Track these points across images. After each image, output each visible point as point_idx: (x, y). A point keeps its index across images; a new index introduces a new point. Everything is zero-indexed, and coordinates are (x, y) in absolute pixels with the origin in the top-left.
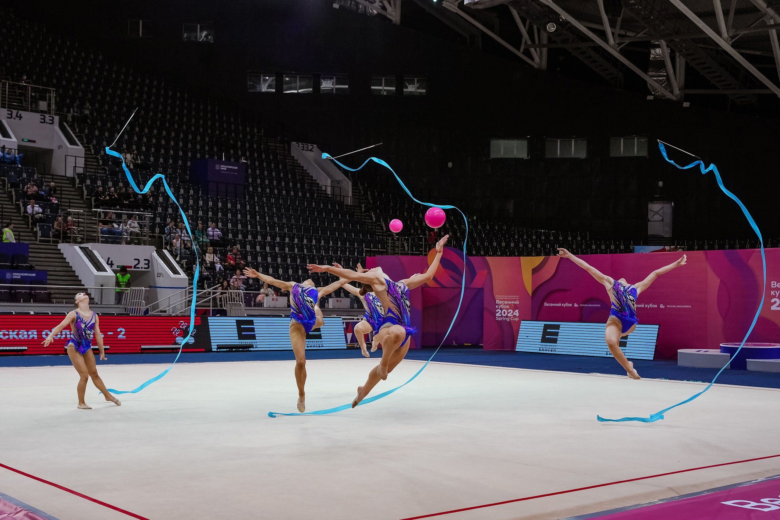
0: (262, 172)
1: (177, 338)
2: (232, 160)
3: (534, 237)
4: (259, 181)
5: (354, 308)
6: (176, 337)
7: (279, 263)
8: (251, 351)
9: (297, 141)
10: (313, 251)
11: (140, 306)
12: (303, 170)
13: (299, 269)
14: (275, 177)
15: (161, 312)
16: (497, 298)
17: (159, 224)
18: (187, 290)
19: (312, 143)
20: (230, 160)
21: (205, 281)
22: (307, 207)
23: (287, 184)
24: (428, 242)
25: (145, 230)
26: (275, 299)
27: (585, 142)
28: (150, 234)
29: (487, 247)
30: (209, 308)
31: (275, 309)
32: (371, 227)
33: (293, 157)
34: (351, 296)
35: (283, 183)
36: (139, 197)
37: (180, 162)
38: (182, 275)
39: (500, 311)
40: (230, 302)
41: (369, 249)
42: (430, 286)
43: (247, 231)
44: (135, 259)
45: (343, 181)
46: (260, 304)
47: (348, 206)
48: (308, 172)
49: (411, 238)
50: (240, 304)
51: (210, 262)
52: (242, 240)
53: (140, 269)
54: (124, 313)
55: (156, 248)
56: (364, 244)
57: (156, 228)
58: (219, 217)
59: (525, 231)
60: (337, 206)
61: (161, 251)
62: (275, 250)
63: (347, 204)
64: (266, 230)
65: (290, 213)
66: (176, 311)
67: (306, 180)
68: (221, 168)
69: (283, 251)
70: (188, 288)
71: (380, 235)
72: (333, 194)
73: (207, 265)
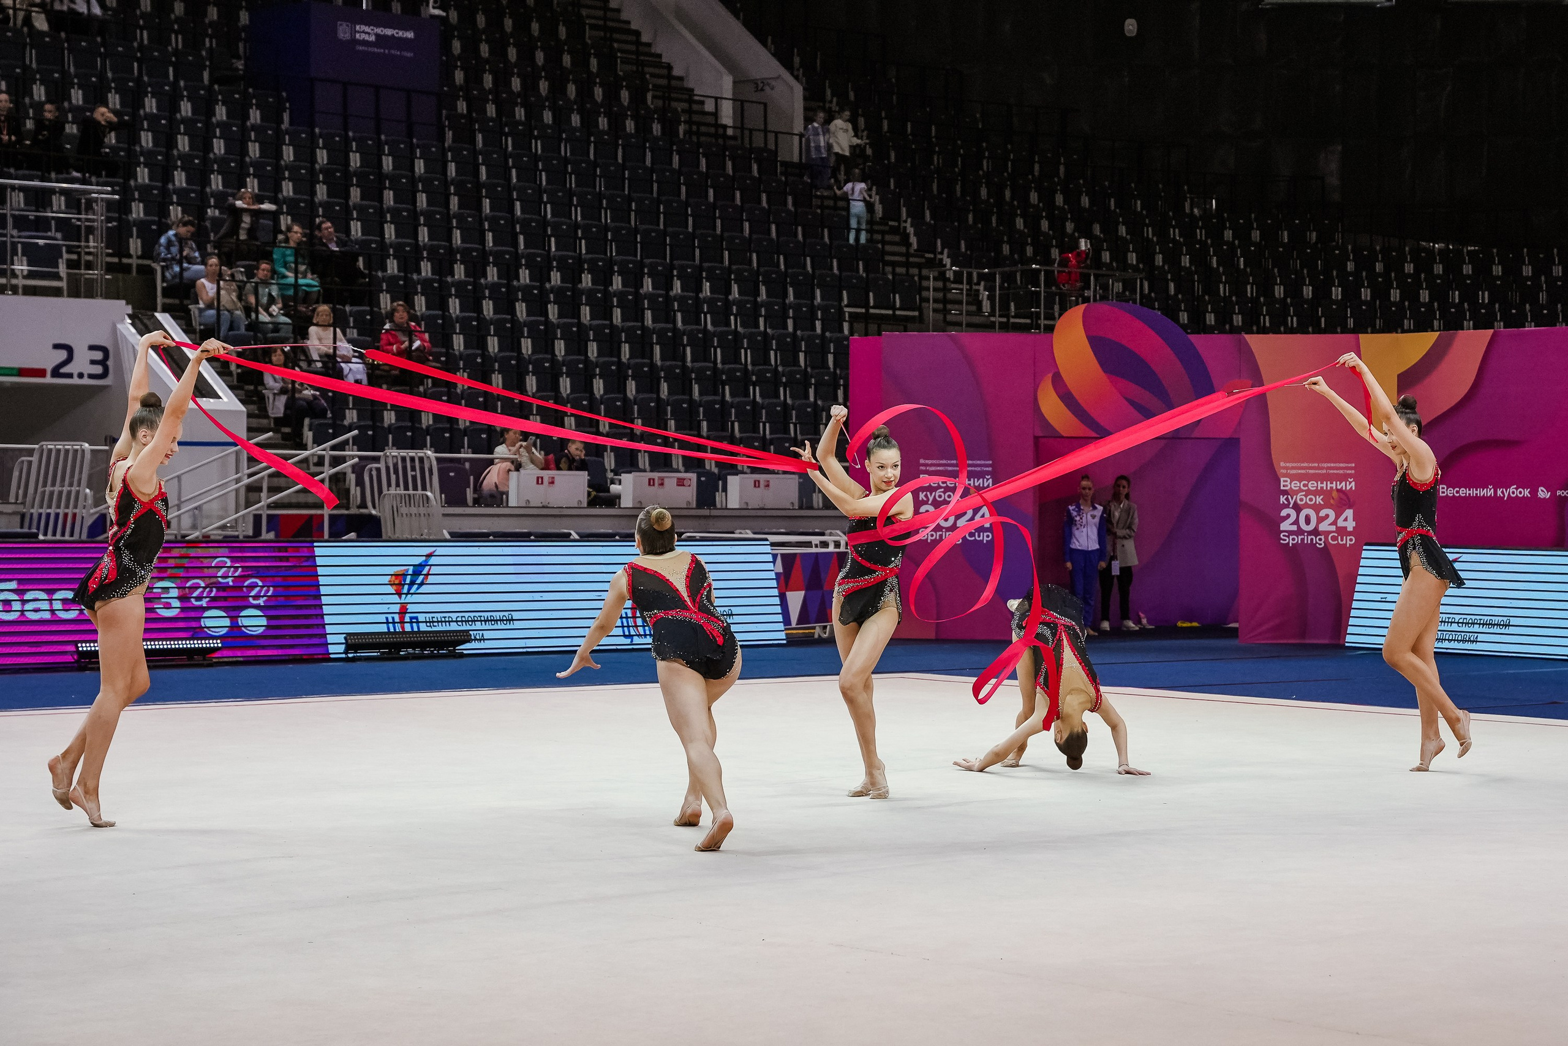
0: (498, 50)
1: (207, 614)
2: (396, 7)
3: (1409, 268)
4: (488, 80)
5: (811, 508)
6: (204, 611)
7: (560, 358)
8: (462, 656)
10: (675, 315)
11: (76, 507)
12: (638, 43)
13: (626, 378)
14: (544, 68)
16: (1284, 471)
17: (142, 225)
18: (241, 449)
20: (388, 9)
21: (307, 421)
22: (652, 170)
23: (585, 92)
24: (1058, 287)
25: (91, 244)
26: (546, 480)
28: (109, 259)
29: (1255, 301)
30: (319, 512)
31: (546, 512)
35: (572, 90)
37: (213, 13)
38: (225, 399)
39: (1293, 513)
40: (393, 492)
41: (863, 310)
43: (451, 251)
44: (57, 346)
45: (769, 81)
46: (497, 498)
47: (793, 164)
48: (657, 49)
49: (1002, 274)
50: (427, 497)
51: (322, 354)
52: (434, 281)
53: (75, 381)
54: (19, 530)
55: (130, 307)
56: (845, 292)
57: (131, 240)
58: (351, 203)
59: (1378, 248)
60: (755, 167)
61: (149, 319)
62: (546, 315)
63: (788, 160)
64: (516, 244)
65: (598, 190)
66: (205, 522)
67: (648, 76)
68: (358, 36)
69: (573, 318)
70: (247, 444)
71: (900, 264)
72: (740, 125)
73: (313, 365)
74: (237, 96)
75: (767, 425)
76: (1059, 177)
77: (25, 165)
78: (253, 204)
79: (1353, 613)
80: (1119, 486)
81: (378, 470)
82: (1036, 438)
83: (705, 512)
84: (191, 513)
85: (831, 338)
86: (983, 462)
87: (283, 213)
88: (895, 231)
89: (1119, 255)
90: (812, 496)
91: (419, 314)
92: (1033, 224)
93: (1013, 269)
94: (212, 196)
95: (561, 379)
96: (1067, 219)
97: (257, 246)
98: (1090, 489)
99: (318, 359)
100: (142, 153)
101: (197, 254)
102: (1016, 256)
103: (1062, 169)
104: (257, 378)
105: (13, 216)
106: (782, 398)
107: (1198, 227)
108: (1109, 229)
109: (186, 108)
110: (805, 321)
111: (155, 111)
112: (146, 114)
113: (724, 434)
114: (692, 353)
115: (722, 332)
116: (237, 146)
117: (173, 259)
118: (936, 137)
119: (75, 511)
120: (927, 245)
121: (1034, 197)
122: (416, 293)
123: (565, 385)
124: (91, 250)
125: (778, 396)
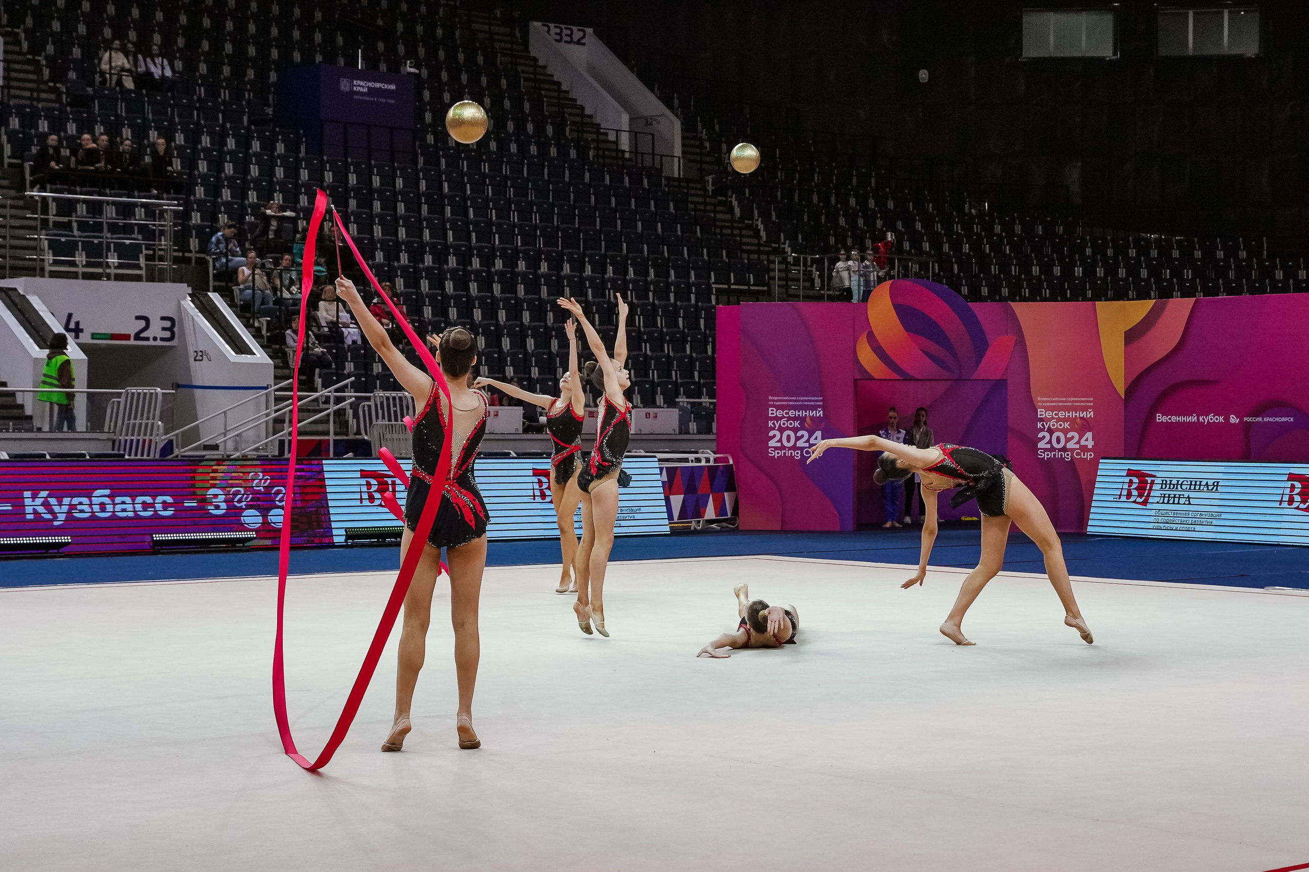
0: (457, 97)
2: (383, 67)
3: (1132, 253)
5: (688, 433)
6: (242, 510)
7: (502, 323)
9: (545, 19)
10: (587, 292)
11: (151, 435)
12: (559, 91)
13: (550, 338)
15: (206, 447)
16: (1041, 404)
17: (199, 229)
18: (270, 392)
19: (583, 23)
20: (376, 67)
21: (317, 371)
22: (570, 184)
25: (163, 243)
27: (1257, 15)
28: (175, 254)
29: (1017, 277)
30: (326, 438)
31: (492, 437)
32: (729, 231)
33: (535, 60)
34: (681, 404)
35: (511, 126)
37: (251, 74)
38: (258, 355)
39: (1047, 435)
40: (380, 423)
41: (726, 287)
42: (877, 377)
43: (422, 245)
44: (138, 318)
45: (659, 119)
47: (674, 179)
48: (572, 95)
52: (408, 267)
53: (151, 343)
54: (111, 452)
55: (190, 289)
56: (712, 273)
57: (191, 239)
58: (349, 211)
59: (1109, 238)
60: (645, 181)
61: (204, 297)
62: (492, 292)
63: (669, 175)
64: (469, 240)
65: (530, 199)
66: (243, 446)
67: (566, 115)
68: (355, 88)
69: (512, 293)
70: (273, 388)
71: (753, 252)
72: (635, 150)
73: (322, 330)
74: (267, 134)
75: (655, 372)
76: (871, 187)
77: (116, 186)
78: (279, 212)
79: (1092, 510)
80: (919, 415)
81: (369, 406)
82: (856, 381)
84: (234, 439)
85: (702, 307)
86: (816, 398)
87: (300, 219)
88: (749, 227)
89: (916, 244)
90: (689, 425)
91: (398, 291)
94: (249, 207)
95: (503, 339)
96: (877, 218)
97: (282, 243)
98: (895, 418)
99: (325, 325)
100: (199, 176)
101: (238, 249)
103: (873, 180)
104: (282, 340)
105: (107, 223)
106: (666, 352)
108: (909, 224)
109: (231, 143)
110: (682, 295)
111: (208, 145)
112: (202, 148)
116: (268, 171)
117: (221, 253)
118: (780, 158)
119: (151, 438)
120: (773, 238)
121: (852, 202)
122: (397, 276)
123: (506, 343)
124: (163, 247)
125: (663, 350)
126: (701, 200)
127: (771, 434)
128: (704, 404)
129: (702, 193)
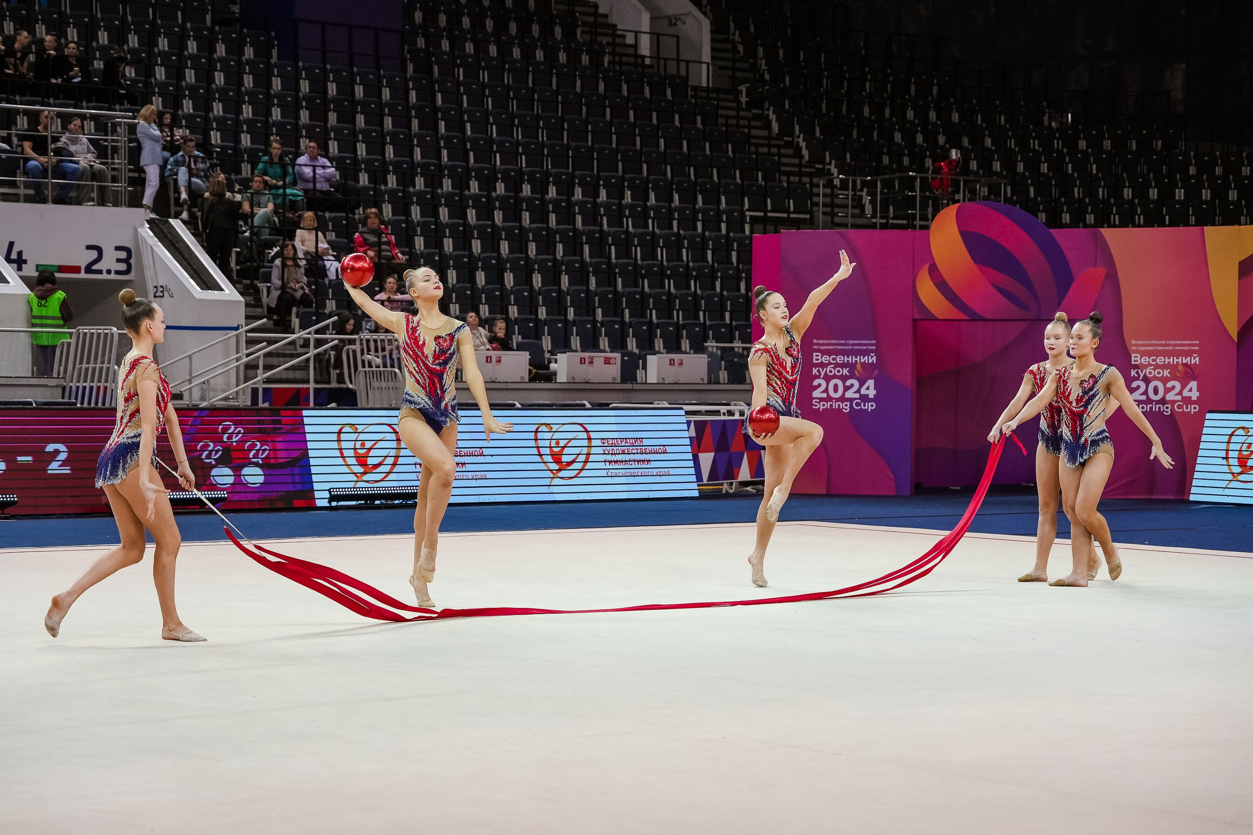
1: (215, 472)
3: (1246, 171)
4: (443, 20)
5: (718, 383)
6: (212, 467)
7: (505, 256)
10: (602, 220)
11: (106, 381)
13: (560, 273)
14: (489, 8)
16: (1135, 348)
18: (241, 333)
21: (294, 310)
22: (582, 95)
23: (525, 29)
24: (931, 192)
26: (494, 359)
28: (131, 174)
29: (1106, 202)
30: (305, 386)
31: (494, 386)
32: (765, 150)
34: (710, 349)
35: (513, 27)
36: (96, 66)
38: (227, 292)
39: (1143, 386)
40: (367, 369)
41: (762, 214)
42: (939, 317)
43: (413, 165)
44: (89, 247)
45: (683, 17)
47: (702, 89)
49: (881, 181)
50: (395, 373)
51: (306, 253)
52: (399, 191)
53: (105, 276)
54: (62, 400)
56: (746, 200)
58: (329, 126)
59: (1218, 154)
60: (669, 91)
61: (164, 224)
62: (493, 220)
63: (697, 84)
64: (467, 160)
65: (536, 112)
66: (211, 394)
67: (577, 14)
69: (516, 222)
70: (245, 328)
71: (794, 174)
72: (657, 55)
74: (234, 36)
75: (680, 312)
76: (932, 97)
79: (1196, 474)
82: (915, 321)
83: (628, 386)
84: (199, 386)
85: (734, 237)
86: (868, 342)
88: (789, 145)
89: (985, 164)
90: (719, 373)
91: (386, 219)
92: (909, 137)
93: (893, 176)
94: (214, 121)
95: (505, 274)
96: (939, 133)
99: (303, 257)
100: (157, 85)
102: (895, 166)
103: (935, 90)
104: (254, 274)
106: (693, 289)
107: (1055, 138)
108: (977, 140)
109: (192, 47)
110: (712, 223)
111: (167, 49)
112: (159, 52)
113: (643, 320)
114: (616, 250)
115: (641, 233)
116: (234, 78)
118: (825, 63)
119: (106, 384)
120: (817, 158)
121: (910, 114)
122: (384, 202)
123: (509, 279)
124: (117, 166)
125: (689, 288)
126: (733, 113)
127: (816, 383)
128: (736, 350)
129: (734, 105)
